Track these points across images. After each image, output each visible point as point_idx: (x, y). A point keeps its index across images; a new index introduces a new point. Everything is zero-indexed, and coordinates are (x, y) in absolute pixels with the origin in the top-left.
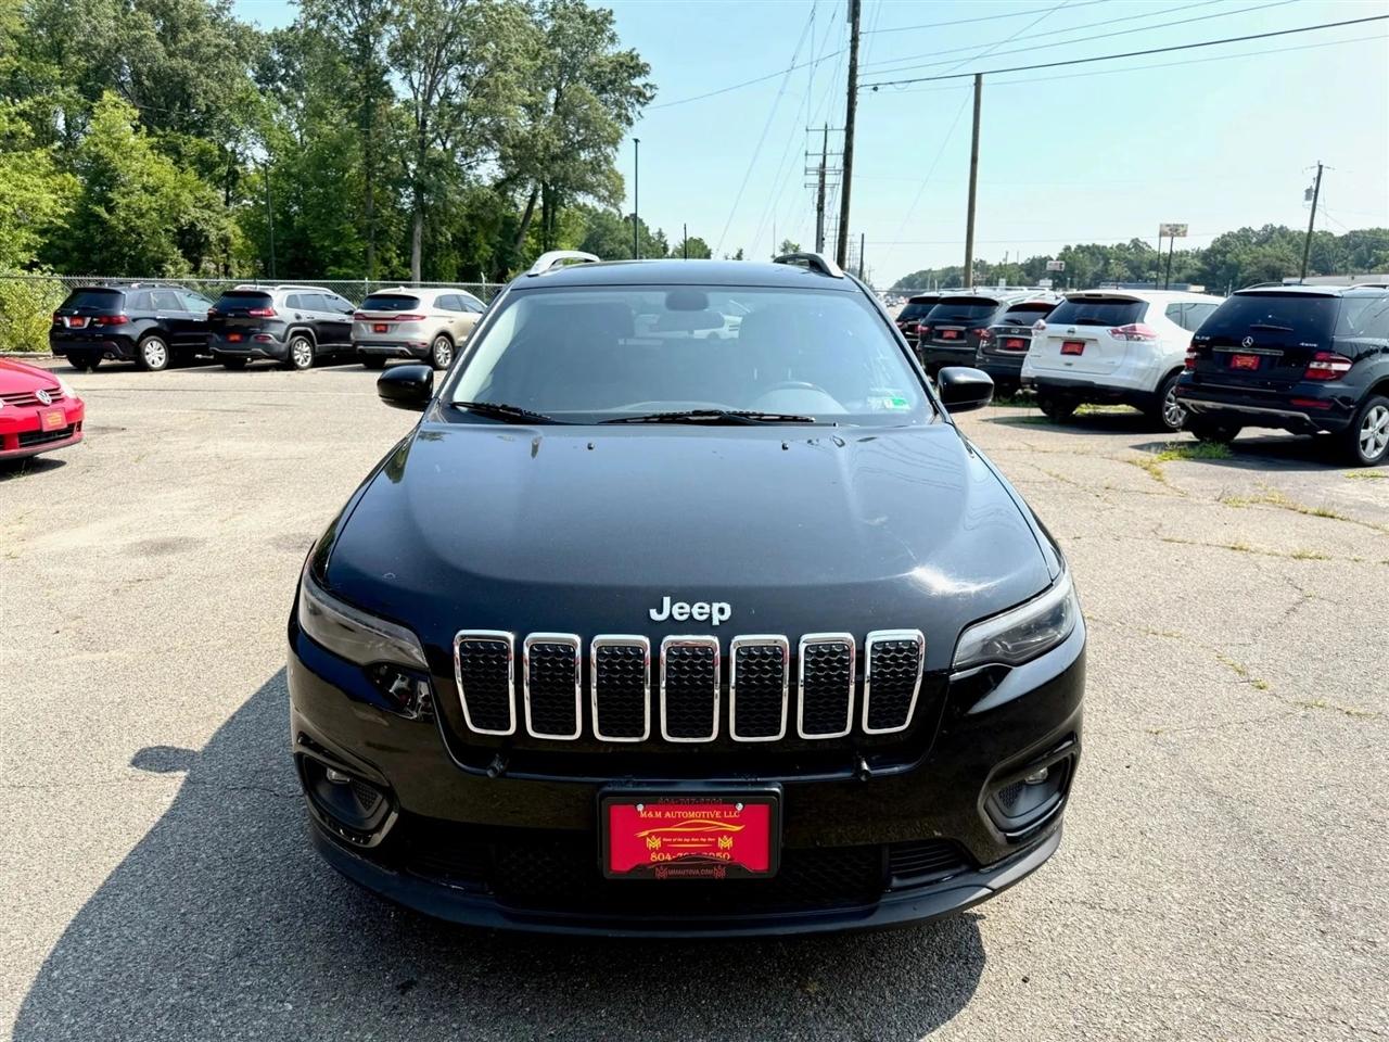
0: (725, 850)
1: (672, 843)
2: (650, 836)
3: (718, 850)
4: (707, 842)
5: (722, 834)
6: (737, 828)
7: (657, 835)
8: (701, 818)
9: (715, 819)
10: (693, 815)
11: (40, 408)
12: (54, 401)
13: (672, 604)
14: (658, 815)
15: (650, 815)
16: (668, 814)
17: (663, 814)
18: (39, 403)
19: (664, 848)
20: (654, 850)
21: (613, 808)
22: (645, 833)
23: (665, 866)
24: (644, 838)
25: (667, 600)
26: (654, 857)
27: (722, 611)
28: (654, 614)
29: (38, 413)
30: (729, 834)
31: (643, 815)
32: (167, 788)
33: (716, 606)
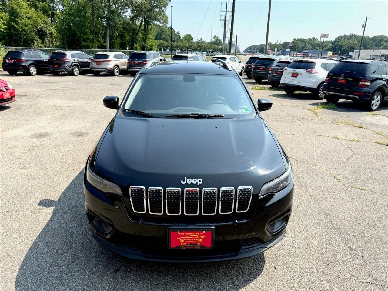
0: (200, 242)
1: (187, 240)
2: (181, 239)
3: (198, 242)
4: (196, 240)
5: (199, 238)
6: (203, 237)
7: (183, 239)
8: (194, 235)
9: (198, 235)
10: (192, 234)
11: (3, 92)
12: (6, 90)
13: (187, 179)
14: (183, 234)
15: (181, 234)
16: (186, 234)
17: (184, 234)
18: (2, 91)
19: (184, 242)
20: (182, 242)
21: (171, 232)
22: (180, 238)
23: (184, 246)
24: (179, 239)
25: (186, 178)
26: (182, 244)
27: (200, 181)
28: (182, 182)
29: (2, 94)
30: (201, 238)
31: (179, 234)
32: (49, 212)
33: (198, 180)
